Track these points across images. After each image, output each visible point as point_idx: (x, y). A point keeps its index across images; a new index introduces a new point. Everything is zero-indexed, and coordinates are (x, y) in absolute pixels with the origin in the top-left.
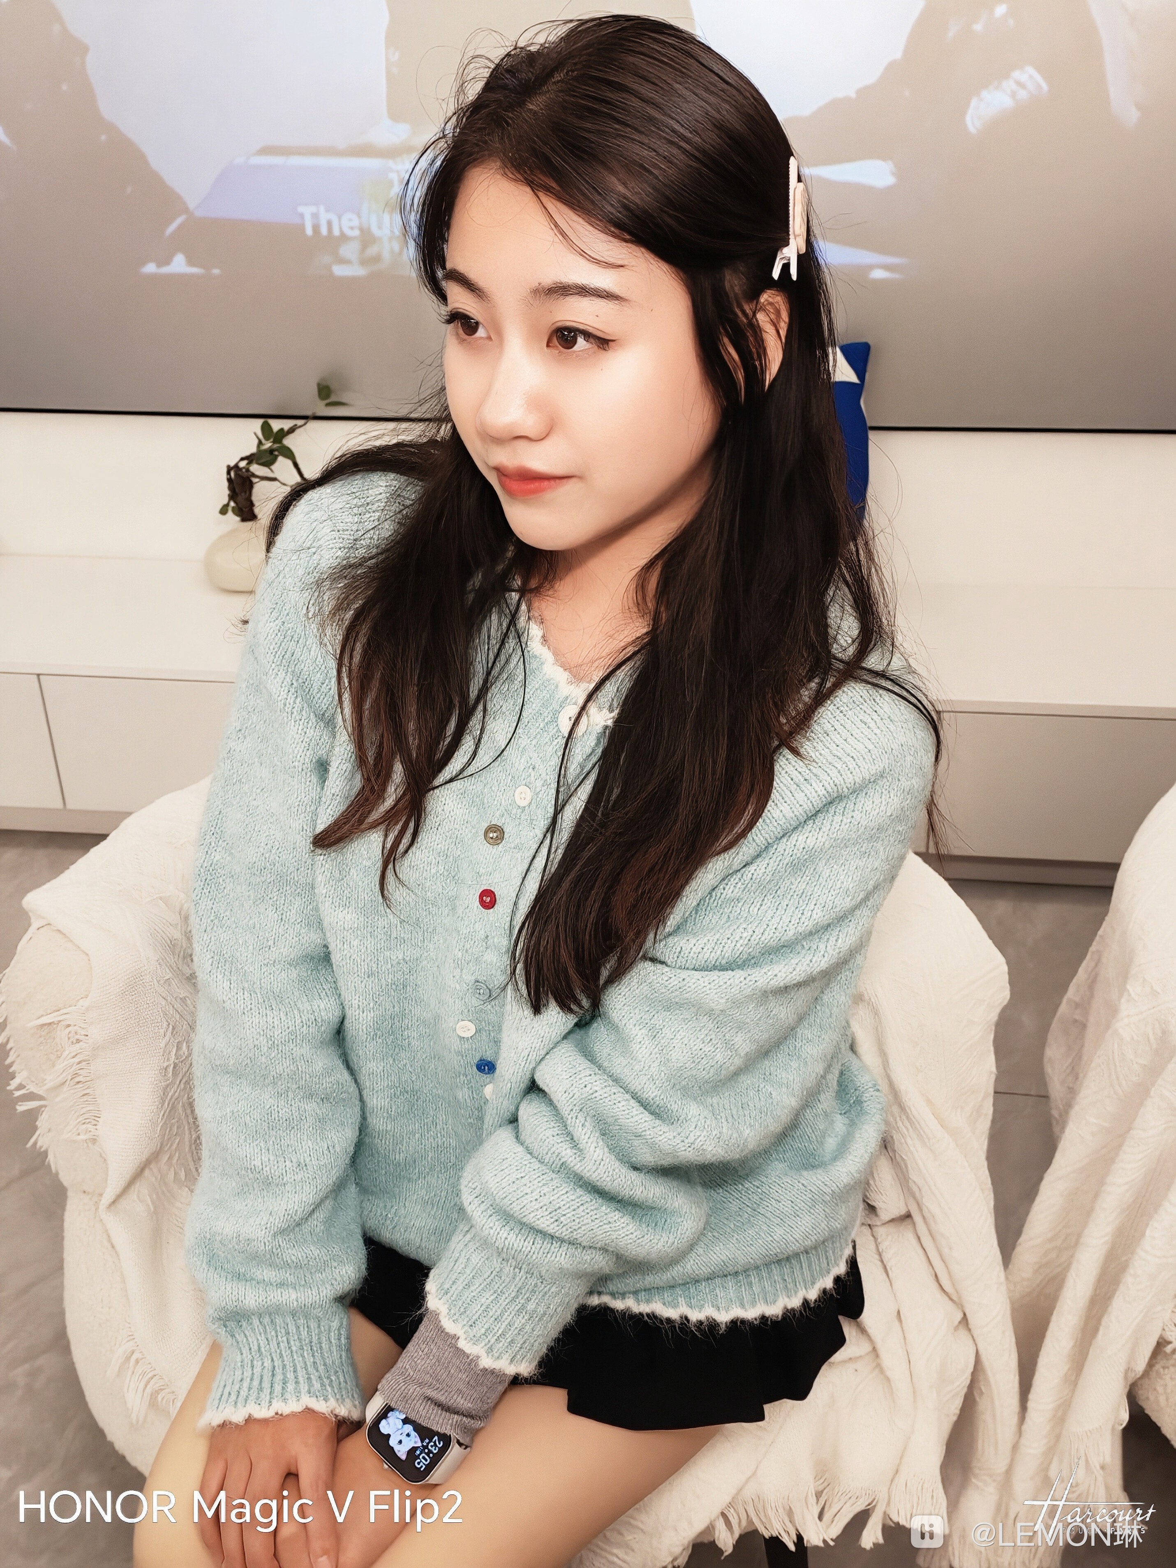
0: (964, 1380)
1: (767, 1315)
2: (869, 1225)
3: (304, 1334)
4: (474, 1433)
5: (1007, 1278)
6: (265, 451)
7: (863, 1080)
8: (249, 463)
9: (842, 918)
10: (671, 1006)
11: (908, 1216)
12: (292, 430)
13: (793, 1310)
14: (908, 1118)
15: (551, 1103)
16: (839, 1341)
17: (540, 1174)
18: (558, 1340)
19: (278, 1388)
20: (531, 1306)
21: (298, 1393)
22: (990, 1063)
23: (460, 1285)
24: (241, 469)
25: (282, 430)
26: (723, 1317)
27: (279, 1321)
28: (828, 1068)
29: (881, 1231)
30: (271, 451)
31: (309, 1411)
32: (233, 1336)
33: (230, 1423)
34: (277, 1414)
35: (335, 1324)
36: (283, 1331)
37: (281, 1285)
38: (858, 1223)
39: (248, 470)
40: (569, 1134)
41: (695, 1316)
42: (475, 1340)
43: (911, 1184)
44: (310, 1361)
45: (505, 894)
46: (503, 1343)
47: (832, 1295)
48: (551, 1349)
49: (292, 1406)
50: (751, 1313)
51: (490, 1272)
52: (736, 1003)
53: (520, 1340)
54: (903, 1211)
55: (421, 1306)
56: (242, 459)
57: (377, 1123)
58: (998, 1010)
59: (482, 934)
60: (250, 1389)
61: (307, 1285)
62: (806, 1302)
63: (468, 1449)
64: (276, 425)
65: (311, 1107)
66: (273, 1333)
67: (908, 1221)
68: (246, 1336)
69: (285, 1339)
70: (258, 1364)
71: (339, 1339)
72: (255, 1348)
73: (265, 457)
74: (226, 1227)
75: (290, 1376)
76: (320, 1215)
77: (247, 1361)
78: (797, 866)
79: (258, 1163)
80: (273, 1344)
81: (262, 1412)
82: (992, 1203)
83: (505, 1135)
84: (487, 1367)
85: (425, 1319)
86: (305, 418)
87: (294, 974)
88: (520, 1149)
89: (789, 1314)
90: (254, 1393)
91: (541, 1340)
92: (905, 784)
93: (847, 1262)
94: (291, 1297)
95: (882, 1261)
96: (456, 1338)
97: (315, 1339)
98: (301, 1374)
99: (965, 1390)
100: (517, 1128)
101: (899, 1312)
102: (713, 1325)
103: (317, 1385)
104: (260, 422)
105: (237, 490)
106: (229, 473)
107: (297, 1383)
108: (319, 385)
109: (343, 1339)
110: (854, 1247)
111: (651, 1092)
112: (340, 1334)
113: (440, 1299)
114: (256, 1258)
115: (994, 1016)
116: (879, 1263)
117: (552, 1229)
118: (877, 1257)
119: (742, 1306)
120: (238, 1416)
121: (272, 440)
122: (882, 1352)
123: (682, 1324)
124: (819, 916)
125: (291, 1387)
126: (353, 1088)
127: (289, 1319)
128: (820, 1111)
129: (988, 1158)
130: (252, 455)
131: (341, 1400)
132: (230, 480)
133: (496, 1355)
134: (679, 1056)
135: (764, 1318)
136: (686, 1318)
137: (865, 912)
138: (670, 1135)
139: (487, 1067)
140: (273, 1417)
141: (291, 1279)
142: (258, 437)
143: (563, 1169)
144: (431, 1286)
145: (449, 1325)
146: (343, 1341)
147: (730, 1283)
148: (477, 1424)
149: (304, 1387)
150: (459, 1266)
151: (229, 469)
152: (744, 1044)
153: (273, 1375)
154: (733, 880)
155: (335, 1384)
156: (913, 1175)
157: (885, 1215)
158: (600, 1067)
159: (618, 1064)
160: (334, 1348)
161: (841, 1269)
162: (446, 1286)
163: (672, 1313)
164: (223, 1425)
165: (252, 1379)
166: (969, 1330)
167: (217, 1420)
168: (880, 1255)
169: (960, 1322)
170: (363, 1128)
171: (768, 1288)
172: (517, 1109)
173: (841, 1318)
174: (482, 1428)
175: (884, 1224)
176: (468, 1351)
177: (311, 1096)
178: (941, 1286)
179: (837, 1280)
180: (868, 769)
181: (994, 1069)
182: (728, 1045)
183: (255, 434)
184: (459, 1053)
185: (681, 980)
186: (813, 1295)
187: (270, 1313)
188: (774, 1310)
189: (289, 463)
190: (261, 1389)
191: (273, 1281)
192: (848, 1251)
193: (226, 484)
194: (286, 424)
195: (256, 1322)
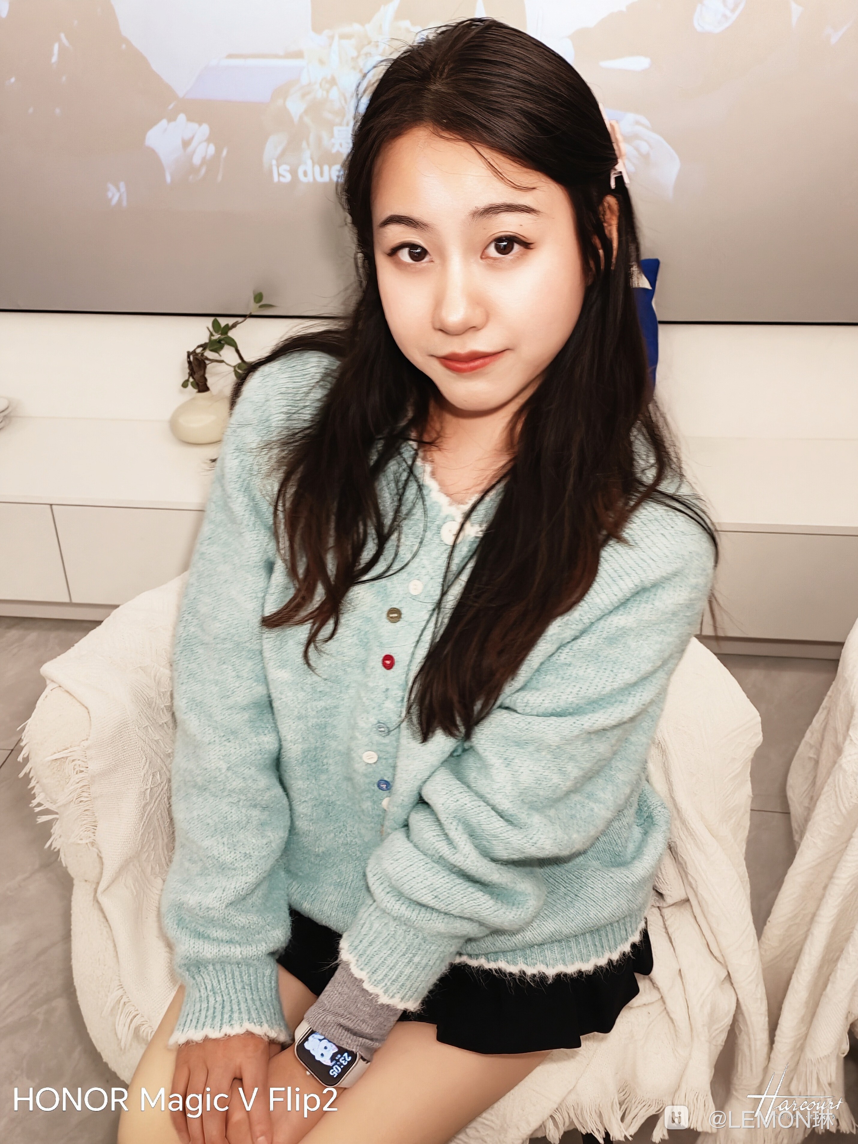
0: (728, 1020)
1: (583, 970)
2: (658, 907)
3: (245, 978)
4: (373, 1051)
5: (760, 947)
6: (215, 340)
7: (653, 801)
8: (204, 349)
9: (645, 678)
10: (520, 744)
11: (688, 900)
12: (234, 326)
13: (601, 967)
14: (687, 829)
15: (433, 812)
16: (635, 991)
17: (424, 864)
18: (436, 985)
19: (226, 1016)
20: (416, 959)
21: (241, 1020)
22: (747, 790)
23: (365, 943)
24: (197, 354)
25: (227, 325)
26: (551, 972)
27: (228, 968)
28: (632, 791)
29: (666, 912)
30: (219, 341)
31: (249, 1034)
32: (194, 979)
33: (192, 1042)
34: (226, 1035)
35: (268, 972)
36: (230, 975)
37: (230, 942)
38: (649, 906)
39: (202, 355)
40: (446, 835)
41: (530, 971)
42: (376, 984)
43: (690, 878)
44: (249, 997)
45: (401, 658)
46: (397, 985)
47: (630, 957)
48: (431, 992)
49: (237, 1030)
50: (571, 969)
51: (387, 934)
52: (569, 741)
53: (408, 984)
54: (683, 896)
55: (337, 958)
56: (199, 347)
57: (301, 824)
58: (754, 750)
59: (384, 687)
60: (206, 1017)
61: (249, 943)
62: (610, 962)
63: (369, 1063)
64: (223, 322)
65: (255, 813)
66: (223, 976)
67: (687, 904)
68: (203, 979)
69: (231, 980)
70: (212, 1000)
71: (271, 983)
72: (209, 987)
73: (216, 345)
74: (192, 899)
75: (235, 1007)
76: (259, 893)
77: (204, 996)
78: (612, 640)
79: (215, 853)
80: (223, 985)
81: (215, 1034)
82: (749, 891)
83: (399, 836)
84: (384, 1003)
85: (340, 967)
86: (244, 316)
87: (246, 716)
88: (411, 845)
89: (598, 970)
90: (209, 1021)
91: (423, 985)
92: (693, 581)
93: (640, 932)
94: (237, 952)
95: (668, 933)
96: (361, 981)
97: (253, 981)
98: (243, 1006)
99: (729, 1028)
100: (408, 829)
101: (680, 970)
102: (543, 978)
103: (254, 1015)
104: (212, 319)
105: (195, 369)
106: (189, 357)
107: (240, 1013)
108: (254, 292)
109: (273, 982)
110: (646, 923)
111: (505, 805)
112: (271, 979)
113: (351, 953)
114: (212, 922)
115: (750, 754)
116: (665, 934)
117: (432, 903)
118: (664, 930)
119: (565, 964)
120: (197, 1036)
121: (220, 332)
122: (668, 1001)
123: (520, 976)
124: (628, 676)
125: (236, 1015)
126: (285, 801)
127: (235, 967)
128: (625, 823)
129: (746, 859)
130: (206, 344)
131: (271, 1027)
132: (190, 362)
133: (391, 995)
134: (526, 779)
135: (580, 973)
136: (524, 973)
137: (661, 674)
138: (520, 837)
139: (385, 785)
140: (223, 1037)
141: (237, 938)
142: (210, 331)
143: (440, 860)
144: (344, 944)
145: (357, 973)
146: (273, 985)
147: (556, 947)
148: (377, 1045)
149: (245, 1016)
150: (364, 931)
151: (189, 354)
152: (574, 771)
153: (223, 1007)
154: (566, 650)
155: (268, 1014)
156: (691, 871)
157: (669, 900)
158: (469, 787)
159: (482, 784)
160: (266, 989)
161: (636, 938)
162: (355, 944)
163: (513, 969)
164: (188, 1043)
165: (207, 1010)
166: (732, 984)
167: (182, 1040)
168: (666, 928)
169: (725, 978)
170: (292, 829)
171: (584, 951)
172: (408, 817)
173: (637, 975)
174: (379, 1048)
175: (669, 906)
176: (371, 991)
177: (255, 806)
178: (711, 951)
179: (634, 946)
180: (666, 569)
181: (751, 794)
182: (562, 771)
183: (208, 329)
184: (365, 775)
185: (527, 723)
186: (615, 956)
187: (222, 962)
188: (588, 967)
189: (232, 349)
190: (214, 1017)
191: (224, 939)
192: (642, 925)
193: (187, 365)
194: (231, 321)
195: (211, 968)
